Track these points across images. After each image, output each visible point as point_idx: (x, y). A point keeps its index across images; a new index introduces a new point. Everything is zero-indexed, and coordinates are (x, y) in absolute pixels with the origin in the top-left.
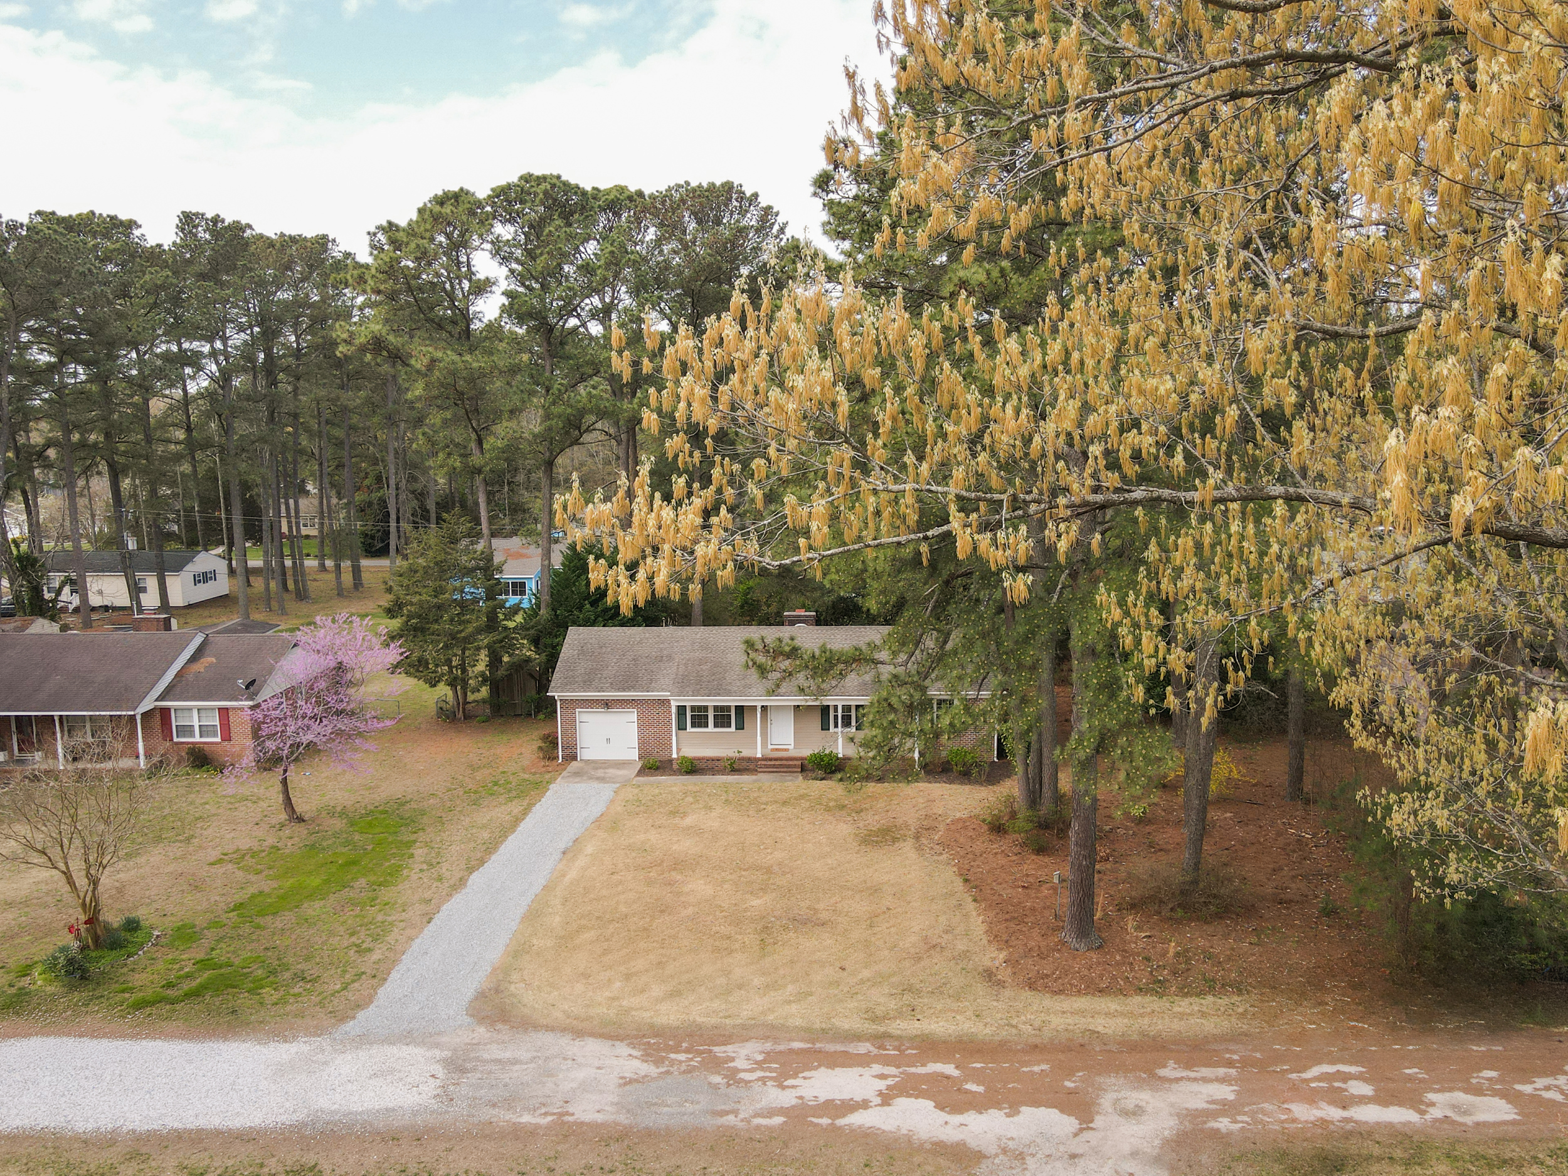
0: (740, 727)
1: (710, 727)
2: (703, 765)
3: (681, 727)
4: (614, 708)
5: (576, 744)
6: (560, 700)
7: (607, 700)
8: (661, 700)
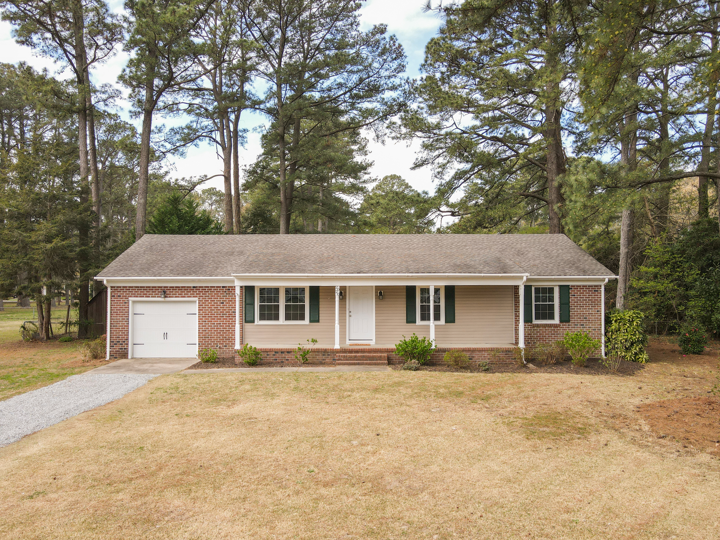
0: (315, 319)
1: (282, 320)
2: (271, 358)
3: (248, 319)
4: (173, 297)
5: (127, 339)
6: (112, 287)
7: (165, 287)
8: (226, 287)
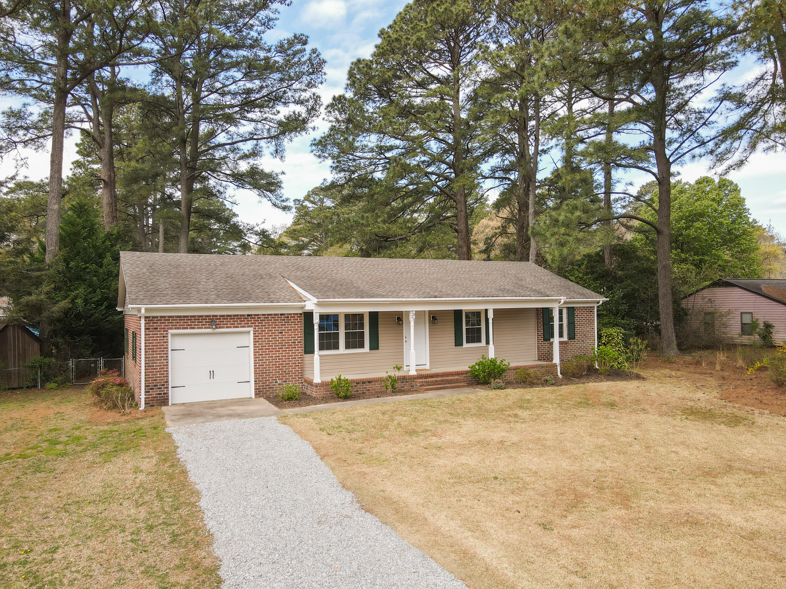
0: (374, 345)
1: (342, 349)
3: (309, 350)
4: (223, 327)
5: (167, 382)
6: (146, 317)
7: (213, 316)
8: (284, 314)
